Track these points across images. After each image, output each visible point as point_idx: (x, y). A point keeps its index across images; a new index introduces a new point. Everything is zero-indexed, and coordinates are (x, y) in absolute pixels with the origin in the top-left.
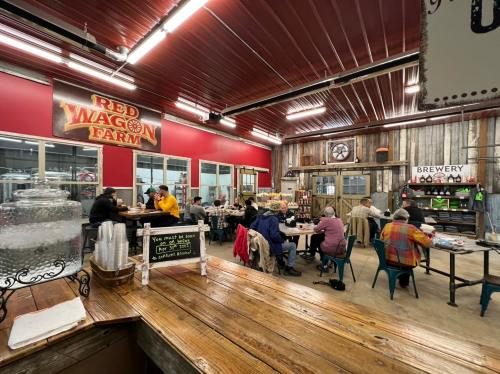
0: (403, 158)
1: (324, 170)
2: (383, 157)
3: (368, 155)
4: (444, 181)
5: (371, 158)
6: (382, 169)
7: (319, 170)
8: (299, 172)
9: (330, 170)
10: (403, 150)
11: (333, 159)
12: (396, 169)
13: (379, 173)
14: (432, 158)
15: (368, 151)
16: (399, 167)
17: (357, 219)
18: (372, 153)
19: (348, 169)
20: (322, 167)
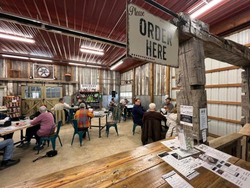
0: (77, 80)
1: (31, 82)
2: (68, 78)
3: (61, 76)
4: (91, 91)
5: (62, 78)
6: (68, 84)
7: (27, 82)
8: (6, 82)
9: (36, 82)
10: (77, 77)
11: (38, 76)
12: (74, 85)
13: (67, 86)
14: (87, 81)
15: (61, 74)
16: (75, 84)
17: (58, 111)
18: (63, 75)
19: (50, 83)
20: (30, 80)
